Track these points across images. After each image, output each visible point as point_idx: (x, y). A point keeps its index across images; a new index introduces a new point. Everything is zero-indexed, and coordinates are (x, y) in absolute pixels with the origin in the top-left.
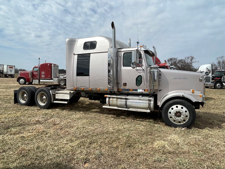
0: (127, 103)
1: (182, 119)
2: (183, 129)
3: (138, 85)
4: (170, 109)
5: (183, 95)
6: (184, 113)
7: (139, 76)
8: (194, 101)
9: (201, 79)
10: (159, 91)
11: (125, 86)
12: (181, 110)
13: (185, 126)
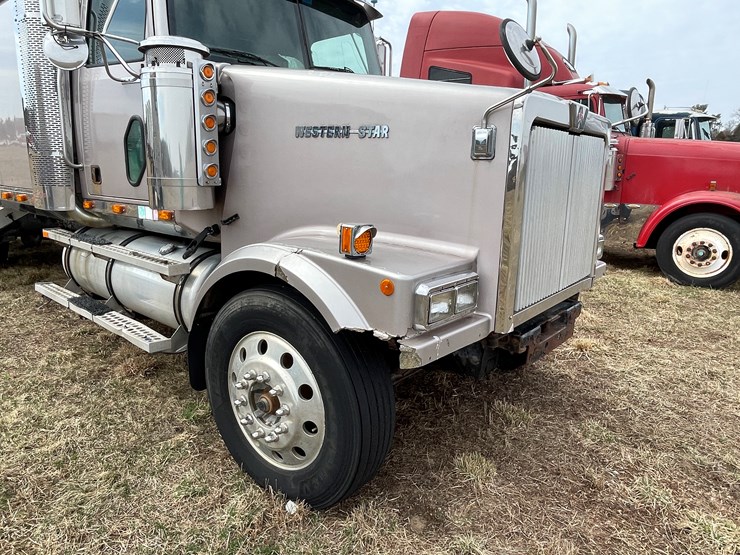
1: (284, 441)
2: (292, 507)
3: (135, 178)
4: (236, 357)
5: (277, 268)
6: (292, 401)
7: (133, 120)
8: (337, 325)
9: (482, 135)
10: (225, 222)
11: (97, 187)
12: (278, 377)
13: (301, 491)
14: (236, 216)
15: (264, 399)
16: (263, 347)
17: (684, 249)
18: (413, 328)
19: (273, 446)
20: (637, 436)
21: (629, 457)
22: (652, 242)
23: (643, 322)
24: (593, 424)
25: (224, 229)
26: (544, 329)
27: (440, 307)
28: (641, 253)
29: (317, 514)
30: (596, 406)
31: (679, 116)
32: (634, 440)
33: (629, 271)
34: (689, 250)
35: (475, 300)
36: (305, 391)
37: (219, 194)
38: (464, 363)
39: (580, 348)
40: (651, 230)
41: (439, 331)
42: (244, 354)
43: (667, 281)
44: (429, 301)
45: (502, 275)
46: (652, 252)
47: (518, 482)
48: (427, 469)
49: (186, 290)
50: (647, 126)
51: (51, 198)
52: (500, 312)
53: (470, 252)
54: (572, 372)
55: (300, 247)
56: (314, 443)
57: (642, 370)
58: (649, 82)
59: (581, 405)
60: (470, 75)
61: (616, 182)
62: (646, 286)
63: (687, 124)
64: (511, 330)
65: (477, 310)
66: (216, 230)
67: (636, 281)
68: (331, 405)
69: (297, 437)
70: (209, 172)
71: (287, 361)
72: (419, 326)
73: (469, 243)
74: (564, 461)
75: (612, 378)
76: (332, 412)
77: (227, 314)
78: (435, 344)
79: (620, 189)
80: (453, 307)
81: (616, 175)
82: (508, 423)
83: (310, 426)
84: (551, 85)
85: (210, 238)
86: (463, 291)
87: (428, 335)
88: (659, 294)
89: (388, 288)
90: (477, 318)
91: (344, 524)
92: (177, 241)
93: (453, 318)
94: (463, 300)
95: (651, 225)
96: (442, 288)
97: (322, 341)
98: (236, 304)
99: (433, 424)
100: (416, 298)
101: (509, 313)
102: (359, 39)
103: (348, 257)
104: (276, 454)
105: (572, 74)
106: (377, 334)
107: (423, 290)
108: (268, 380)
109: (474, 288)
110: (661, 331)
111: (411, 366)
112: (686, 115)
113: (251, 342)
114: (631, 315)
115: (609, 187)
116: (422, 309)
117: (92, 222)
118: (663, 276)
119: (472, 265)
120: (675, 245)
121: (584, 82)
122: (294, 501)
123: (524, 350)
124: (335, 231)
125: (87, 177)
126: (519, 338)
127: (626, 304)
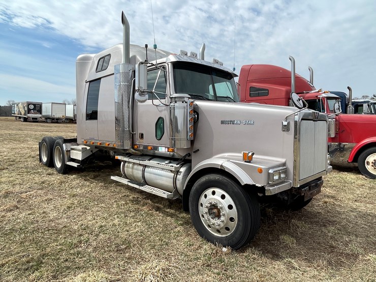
0: (145, 173)
1: (222, 225)
2: (225, 249)
3: (159, 137)
4: (203, 197)
5: (221, 166)
6: (226, 210)
7: (160, 118)
8: (243, 183)
9: (285, 123)
10: (194, 152)
11: (141, 140)
12: (220, 202)
13: (228, 243)
14: (198, 150)
15: (214, 210)
16: (214, 193)
17: (370, 163)
18: (268, 183)
19: (217, 227)
20: (350, 233)
21: (347, 239)
22: (355, 159)
23: (353, 194)
24: (332, 228)
25: (193, 154)
26: (310, 189)
27: (276, 177)
28: (352, 165)
29: (234, 252)
30: (333, 223)
31: (365, 102)
32: (349, 234)
33: (346, 173)
34: (372, 163)
35: (286, 176)
36: (230, 207)
37: (192, 142)
38: (282, 199)
39: (326, 202)
40: (354, 154)
41: (277, 185)
42: (206, 196)
43: (364, 177)
44: (273, 175)
45: (295, 167)
46: (356, 164)
47: (304, 246)
48: (269, 241)
49: (178, 176)
50: (350, 107)
51: (123, 145)
52: (294, 180)
53: (283, 160)
54: (322, 212)
55: (228, 159)
56: (233, 226)
57: (352, 211)
58: (348, 88)
59: (326, 223)
60: (268, 90)
61: (336, 134)
62: (354, 179)
63: (369, 106)
64: (299, 186)
65: (287, 179)
66: (189, 155)
67: (350, 177)
68: (240, 210)
69: (227, 223)
70: (191, 135)
71: (223, 197)
72: (270, 182)
73: (283, 157)
74: (321, 240)
75: (340, 214)
76: (241, 213)
77: (199, 183)
78: (275, 188)
79: (338, 136)
80: (280, 177)
81: (336, 131)
82: (298, 227)
83: (232, 219)
84: (303, 93)
85: (187, 158)
86: (282, 173)
87: (273, 186)
88: (360, 182)
89: (260, 171)
90: (287, 182)
91: (245, 254)
92: (172, 159)
93: (280, 181)
94: (283, 176)
95: (354, 152)
96: (276, 171)
97: (237, 189)
98: (203, 179)
99: (269, 228)
100: (269, 173)
101: (297, 180)
102: (229, 84)
103: (245, 162)
104: (218, 231)
105: (313, 88)
106: (257, 185)
107: (271, 171)
108: (216, 204)
109: (286, 171)
110: (361, 197)
111: (269, 194)
112: (368, 102)
113: (209, 192)
114: (347, 191)
115: (333, 136)
116: (271, 177)
117: (135, 153)
118: (362, 175)
119: (284, 164)
120: (366, 161)
121: (318, 92)
122: (225, 247)
123: (303, 194)
124: (241, 155)
125: (137, 137)
126: (301, 190)
127: (345, 186)
